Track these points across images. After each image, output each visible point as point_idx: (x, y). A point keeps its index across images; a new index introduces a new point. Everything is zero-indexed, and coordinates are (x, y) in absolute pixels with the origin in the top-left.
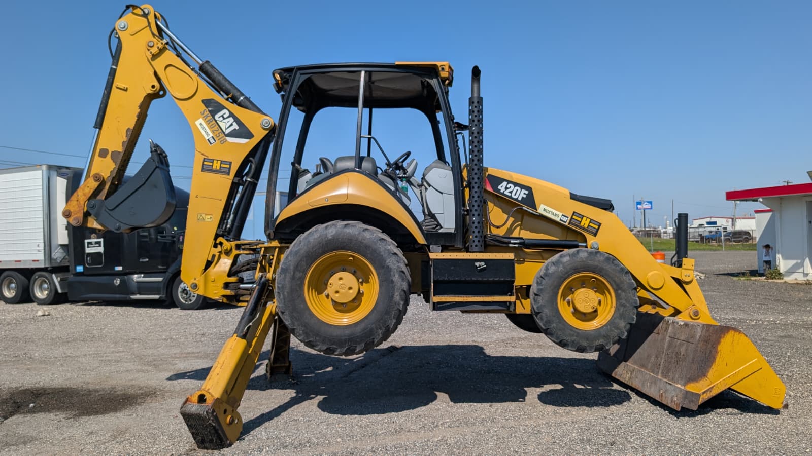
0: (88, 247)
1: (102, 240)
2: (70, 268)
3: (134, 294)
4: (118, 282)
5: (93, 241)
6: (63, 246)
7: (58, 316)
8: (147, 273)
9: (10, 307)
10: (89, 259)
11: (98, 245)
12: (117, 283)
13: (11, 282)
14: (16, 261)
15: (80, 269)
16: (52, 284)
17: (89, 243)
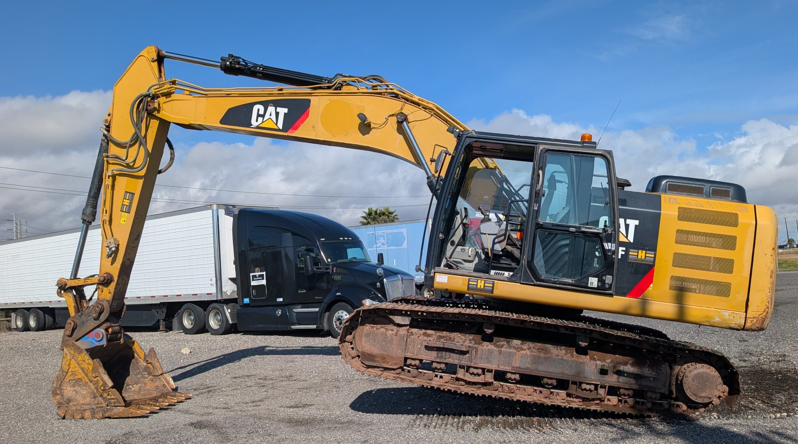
0: (253, 280)
1: (264, 273)
2: (238, 300)
3: (294, 324)
4: (280, 313)
5: (257, 274)
6: (232, 280)
7: (228, 345)
8: (305, 304)
9: (189, 337)
10: (254, 291)
11: (261, 278)
12: (278, 313)
13: (190, 315)
14: (193, 295)
15: (246, 301)
16: (224, 316)
17: (253, 276)
